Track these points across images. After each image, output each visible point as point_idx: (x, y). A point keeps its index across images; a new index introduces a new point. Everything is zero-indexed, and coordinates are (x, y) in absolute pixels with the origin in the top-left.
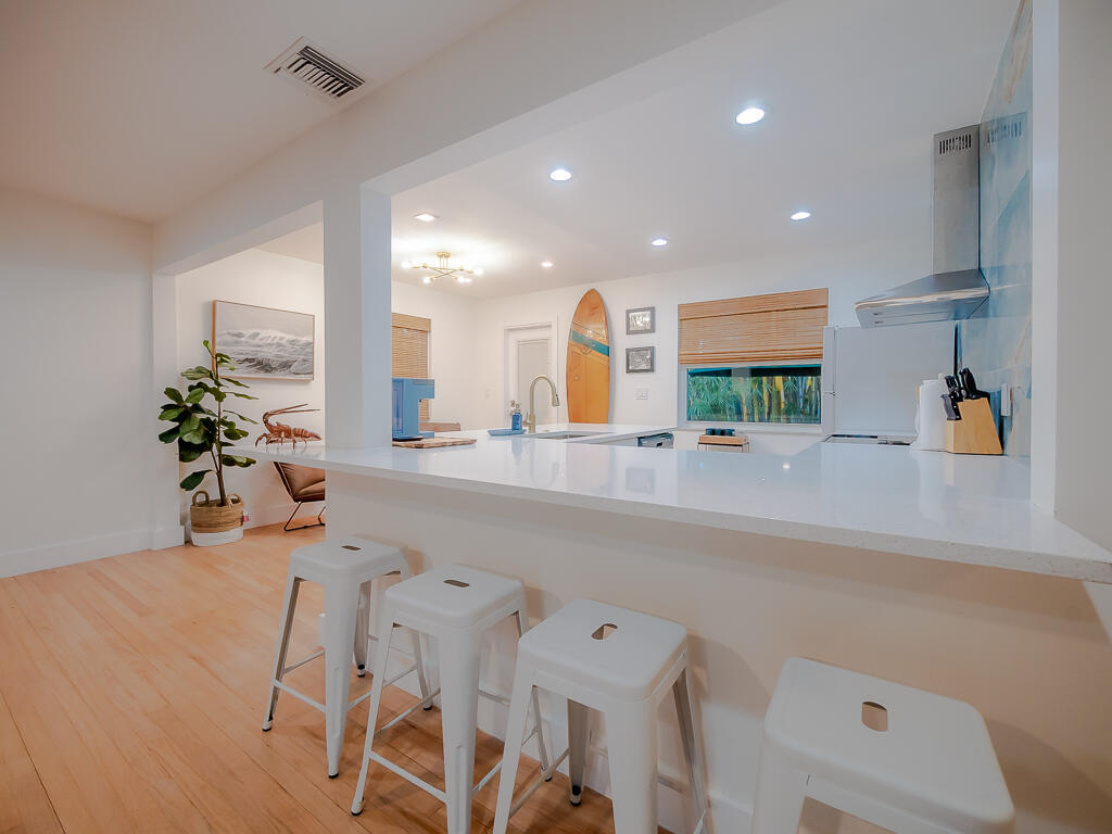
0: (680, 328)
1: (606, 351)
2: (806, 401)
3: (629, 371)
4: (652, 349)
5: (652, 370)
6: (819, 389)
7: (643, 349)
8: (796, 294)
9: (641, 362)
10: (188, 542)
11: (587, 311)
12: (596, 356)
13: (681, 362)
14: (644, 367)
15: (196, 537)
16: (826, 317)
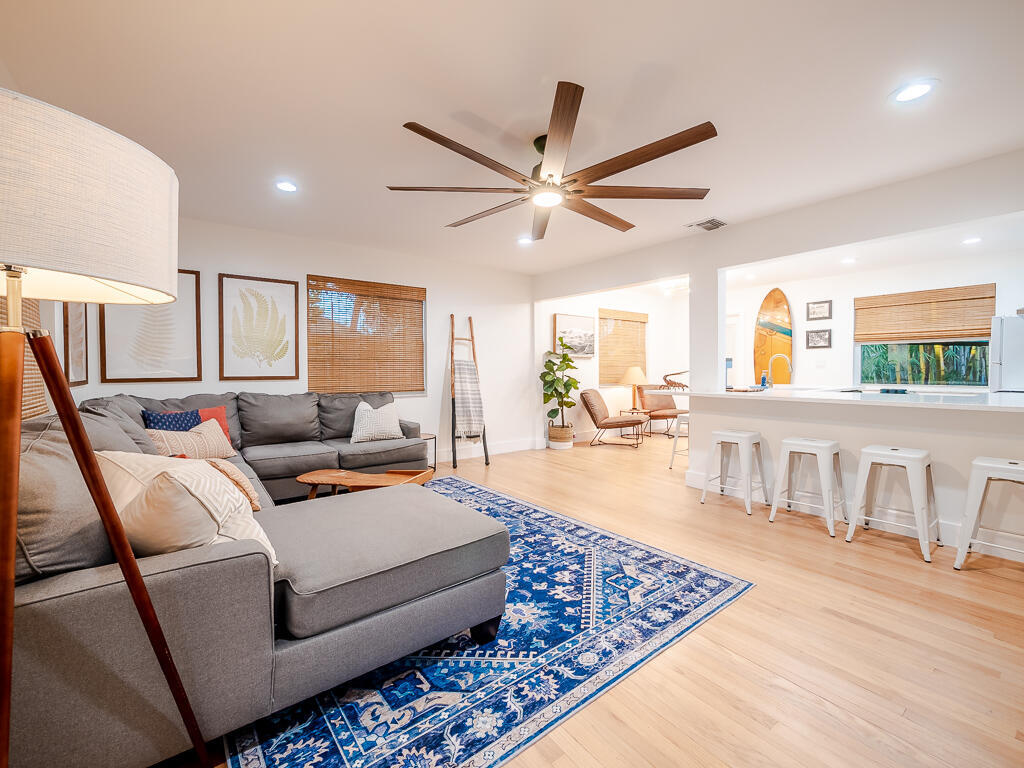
0: (856, 315)
1: (789, 333)
2: (969, 369)
3: (808, 347)
4: (830, 331)
5: (830, 346)
6: (984, 357)
7: (824, 331)
8: (966, 288)
9: (821, 340)
10: (548, 447)
11: (772, 305)
12: (780, 337)
13: (856, 341)
14: (822, 344)
15: (553, 444)
16: (993, 306)
